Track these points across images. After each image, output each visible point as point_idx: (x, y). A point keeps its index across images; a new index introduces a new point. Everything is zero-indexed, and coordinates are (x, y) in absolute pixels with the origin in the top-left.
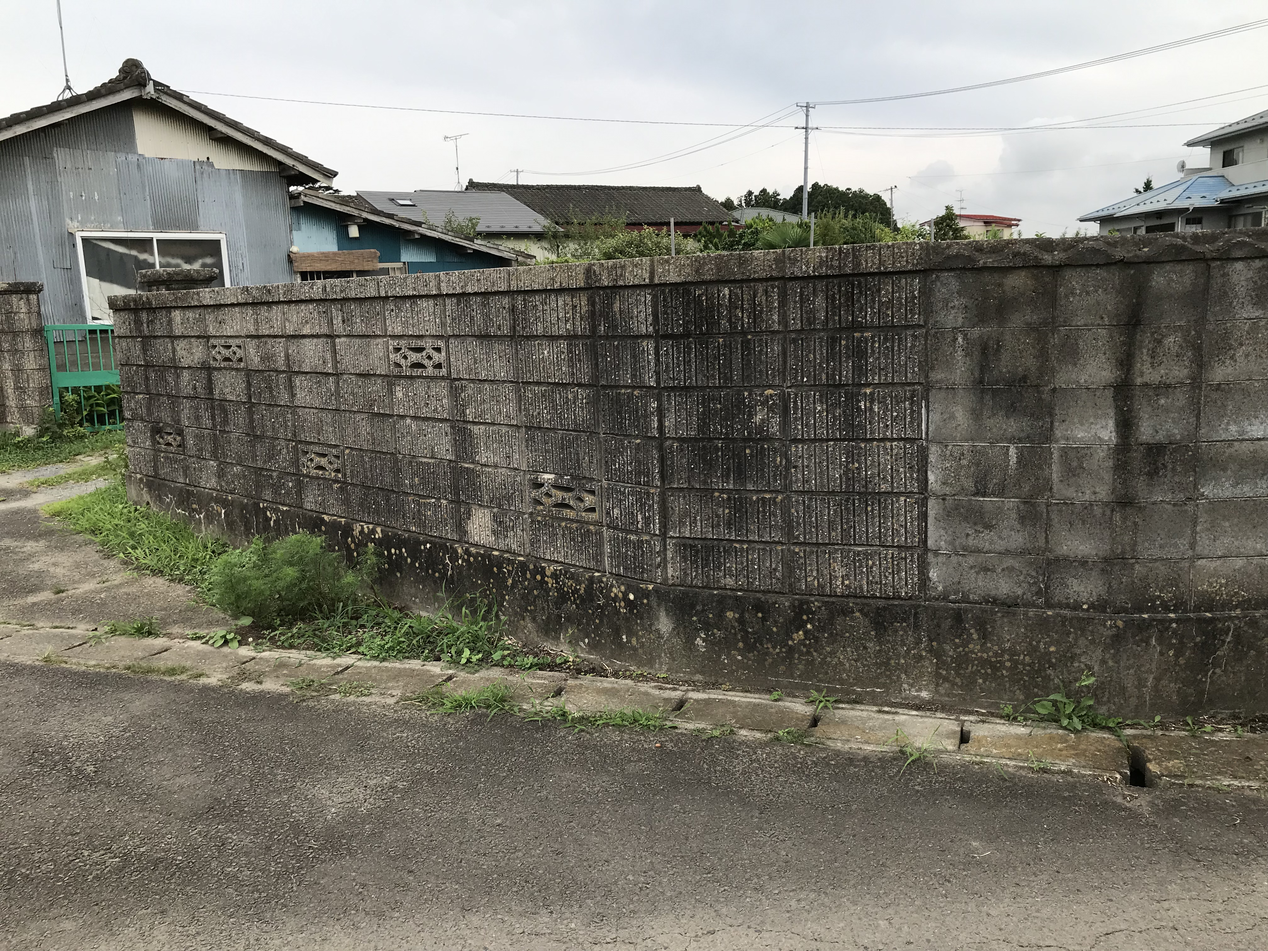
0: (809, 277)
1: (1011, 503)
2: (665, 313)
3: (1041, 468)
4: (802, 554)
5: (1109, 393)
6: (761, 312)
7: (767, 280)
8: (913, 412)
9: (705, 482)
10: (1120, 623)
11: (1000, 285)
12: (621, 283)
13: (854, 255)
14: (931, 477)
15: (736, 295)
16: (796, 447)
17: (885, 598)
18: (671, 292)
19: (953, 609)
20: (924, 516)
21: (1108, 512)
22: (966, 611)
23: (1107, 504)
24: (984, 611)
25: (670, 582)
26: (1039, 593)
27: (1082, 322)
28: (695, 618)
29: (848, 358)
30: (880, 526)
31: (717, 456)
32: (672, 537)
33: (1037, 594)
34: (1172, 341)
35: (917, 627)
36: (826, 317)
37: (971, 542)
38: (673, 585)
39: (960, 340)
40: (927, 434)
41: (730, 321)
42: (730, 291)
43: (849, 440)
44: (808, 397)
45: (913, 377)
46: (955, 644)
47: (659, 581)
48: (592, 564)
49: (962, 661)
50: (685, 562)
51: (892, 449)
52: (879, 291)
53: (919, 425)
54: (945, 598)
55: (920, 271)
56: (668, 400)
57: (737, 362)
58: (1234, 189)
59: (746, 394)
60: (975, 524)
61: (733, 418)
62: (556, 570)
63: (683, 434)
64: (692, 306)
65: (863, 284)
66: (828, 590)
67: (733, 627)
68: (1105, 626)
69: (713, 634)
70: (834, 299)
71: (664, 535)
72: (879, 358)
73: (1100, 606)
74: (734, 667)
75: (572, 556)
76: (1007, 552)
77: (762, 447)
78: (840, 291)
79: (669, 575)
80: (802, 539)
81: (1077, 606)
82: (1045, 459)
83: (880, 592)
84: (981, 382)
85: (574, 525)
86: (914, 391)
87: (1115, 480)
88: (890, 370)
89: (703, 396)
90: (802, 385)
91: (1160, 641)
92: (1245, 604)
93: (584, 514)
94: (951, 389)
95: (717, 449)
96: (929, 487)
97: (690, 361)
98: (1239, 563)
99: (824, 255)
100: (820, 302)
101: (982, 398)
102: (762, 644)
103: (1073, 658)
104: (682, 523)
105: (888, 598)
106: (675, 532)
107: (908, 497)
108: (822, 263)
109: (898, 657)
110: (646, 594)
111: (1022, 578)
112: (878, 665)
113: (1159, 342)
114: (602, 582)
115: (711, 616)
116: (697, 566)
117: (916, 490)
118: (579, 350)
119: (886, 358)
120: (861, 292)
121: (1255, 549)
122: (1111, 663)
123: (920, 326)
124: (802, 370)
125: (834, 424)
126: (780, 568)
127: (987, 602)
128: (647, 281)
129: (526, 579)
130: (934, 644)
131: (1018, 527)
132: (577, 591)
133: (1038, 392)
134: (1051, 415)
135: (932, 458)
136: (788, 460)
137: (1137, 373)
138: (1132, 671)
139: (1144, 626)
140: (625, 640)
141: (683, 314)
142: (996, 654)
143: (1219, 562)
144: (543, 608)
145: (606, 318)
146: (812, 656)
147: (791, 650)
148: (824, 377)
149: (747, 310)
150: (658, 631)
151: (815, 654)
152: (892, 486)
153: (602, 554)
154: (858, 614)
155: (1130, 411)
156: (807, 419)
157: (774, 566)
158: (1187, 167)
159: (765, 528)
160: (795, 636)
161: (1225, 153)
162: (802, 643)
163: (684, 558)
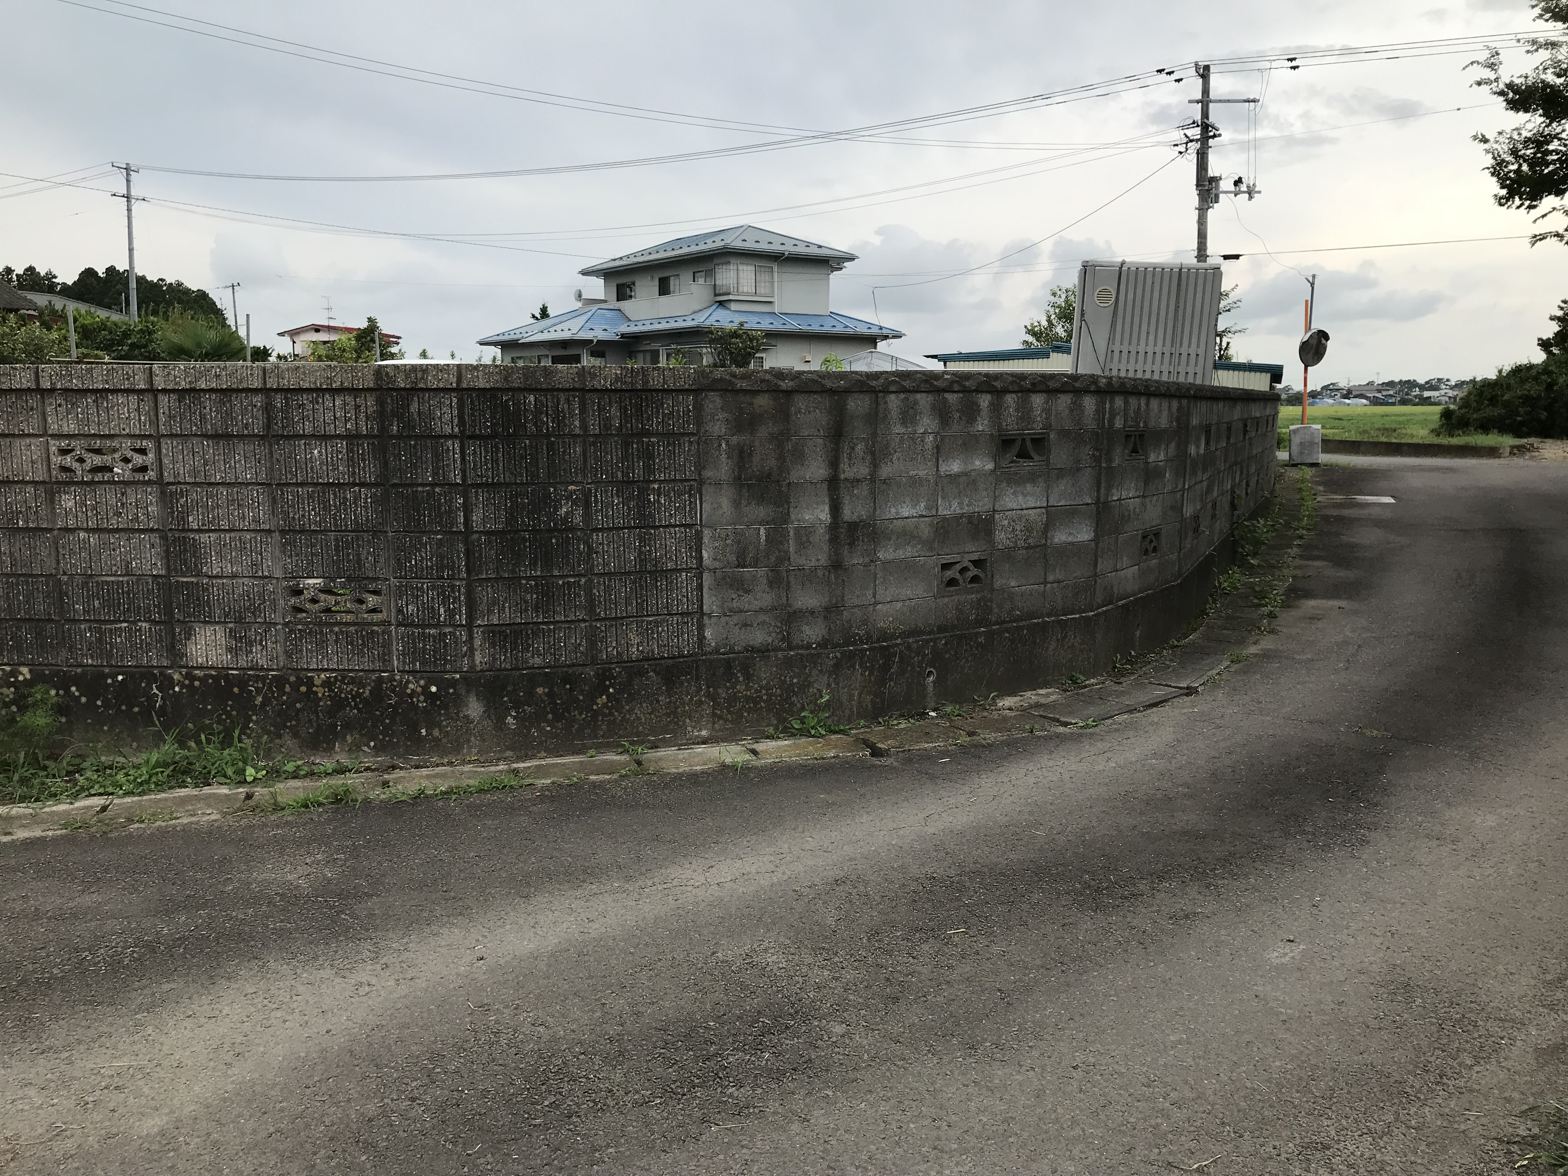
0: (607, 390)
1: (762, 571)
2: (473, 415)
3: (782, 543)
4: (603, 629)
5: (825, 486)
6: (564, 417)
7: (568, 390)
8: (691, 502)
9: (514, 572)
10: (838, 655)
11: (751, 404)
12: (422, 385)
13: (643, 374)
14: (705, 554)
15: (541, 401)
16: (597, 535)
17: (671, 658)
18: (478, 396)
19: (725, 659)
20: (700, 587)
21: (827, 573)
22: (734, 659)
23: (825, 568)
24: (747, 658)
25: (478, 669)
26: (783, 640)
27: (806, 433)
28: (505, 699)
29: (639, 458)
30: (667, 598)
31: (525, 547)
32: (480, 626)
33: (782, 640)
34: (860, 448)
35: (698, 678)
36: (620, 423)
37: (735, 604)
38: (482, 671)
39: (724, 445)
40: (701, 520)
41: (535, 424)
42: (536, 398)
43: (640, 528)
44: (606, 492)
45: (691, 475)
46: (726, 687)
47: (465, 669)
48: (378, 665)
49: (732, 699)
50: (494, 648)
51: (675, 534)
52: (662, 404)
53: (696, 514)
54: (717, 652)
55: (694, 390)
56: (476, 497)
57: (543, 461)
58: (632, 324)
59: (552, 489)
60: (738, 590)
61: (540, 511)
62: (330, 677)
63: (490, 527)
64: (499, 409)
65: (650, 398)
66: (625, 657)
67: (543, 701)
68: (828, 658)
69: (524, 711)
70: (626, 410)
71: (470, 626)
72: (664, 459)
73: (824, 644)
74: (543, 739)
75: (349, 660)
76: (761, 610)
77: (567, 536)
78: (631, 402)
79: (477, 662)
80: (602, 615)
81: (808, 646)
82: (785, 535)
83: (668, 654)
84: (739, 478)
85: (352, 629)
86: (692, 486)
87: (830, 550)
88: (673, 469)
89: (511, 492)
90: (601, 481)
91: (861, 666)
92: (904, 635)
93: (365, 616)
94: (718, 484)
95: (524, 540)
96: (704, 563)
97: (497, 460)
98: (899, 605)
99: (619, 372)
100: (614, 411)
101: (740, 491)
102: (569, 713)
103: (810, 685)
104: (490, 612)
105: (674, 657)
106: (483, 621)
107: (687, 572)
108: (618, 379)
109: (683, 704)
110: (453, 683)
111: (771, 629)
112: (668, 715)
113: (853, 449)
114: (395, 680)
115: (522, 694)
116: (507, 650)
117: (694, 566)
118: (363, 449)
119: (669, 459)
120: (647, 405)
121: (906, 595)
122: (833, 686)
123: (693, 434)
124: (601, 469)
125: (629, 515)
126: (584, 643)
127: (747, 651)
128: (454, 385)
129: (284, 693)
130: (711, 689)
131: (768, 589)
132: (359, 695)
133: (779, 486)
134: (788, 503)
135: (706, 540)
136: (590, 548)
137: (841, 471)
138: (846, 690)
139: (851, 656)
140: (424, 734)
141: (491, 417)
142: (756, 691)
143: (888, 606)
144: (310, 721)
145: (400, 418)
146: (614, 716)
147: (596, 714)
148: (620, 474)
149: (551, 415)
150: (467, 717)
151: (616, 713)
152: (676, 564)
153: (390, 653)
154: (651, 674)
155: (838, 498)
156: (607, 510)
157: (578, 641)
158: (584, 297)
159: (570, 609)
160: (599, 701)
161: (618, 285)
162: (605, 705)
163: (493, 645)
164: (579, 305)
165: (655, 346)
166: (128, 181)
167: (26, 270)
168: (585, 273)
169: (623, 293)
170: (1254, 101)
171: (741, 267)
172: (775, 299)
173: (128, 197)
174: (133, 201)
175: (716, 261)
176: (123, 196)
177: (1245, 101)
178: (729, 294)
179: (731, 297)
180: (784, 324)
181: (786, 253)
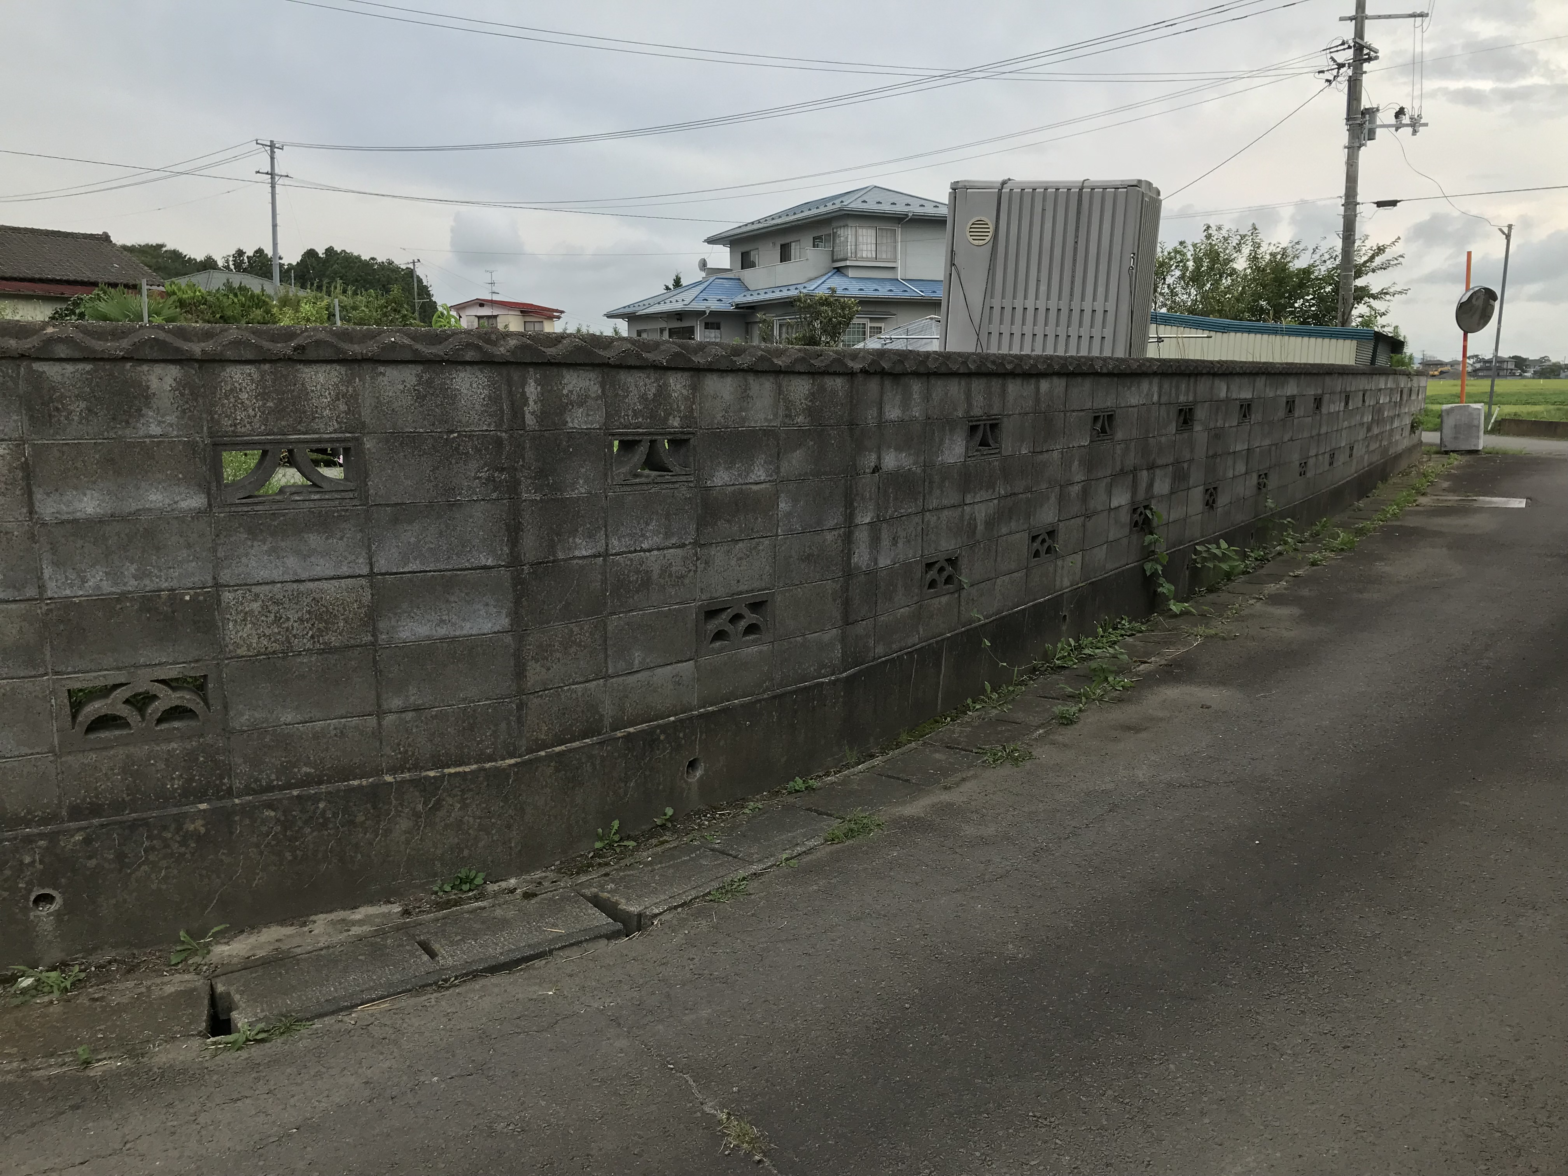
58: (748, 294)
158: (707, 266)
161: (742, 253)
164: (704, 274)
165: (769, 316)
166: (272, 159)
167: (256, 252)
168: (711, 241)
169: (746, 262)
170: (1421, 15)
171: (860, 231)
172: (898, 264)
173: (272, 174)
174: (277, 178)
175: (834, 225)
176: (267, 173)
177: (1411, 16)
178: (846, 260)
179: (848, 263)
180: (905, 291)
181: (910, 215)
